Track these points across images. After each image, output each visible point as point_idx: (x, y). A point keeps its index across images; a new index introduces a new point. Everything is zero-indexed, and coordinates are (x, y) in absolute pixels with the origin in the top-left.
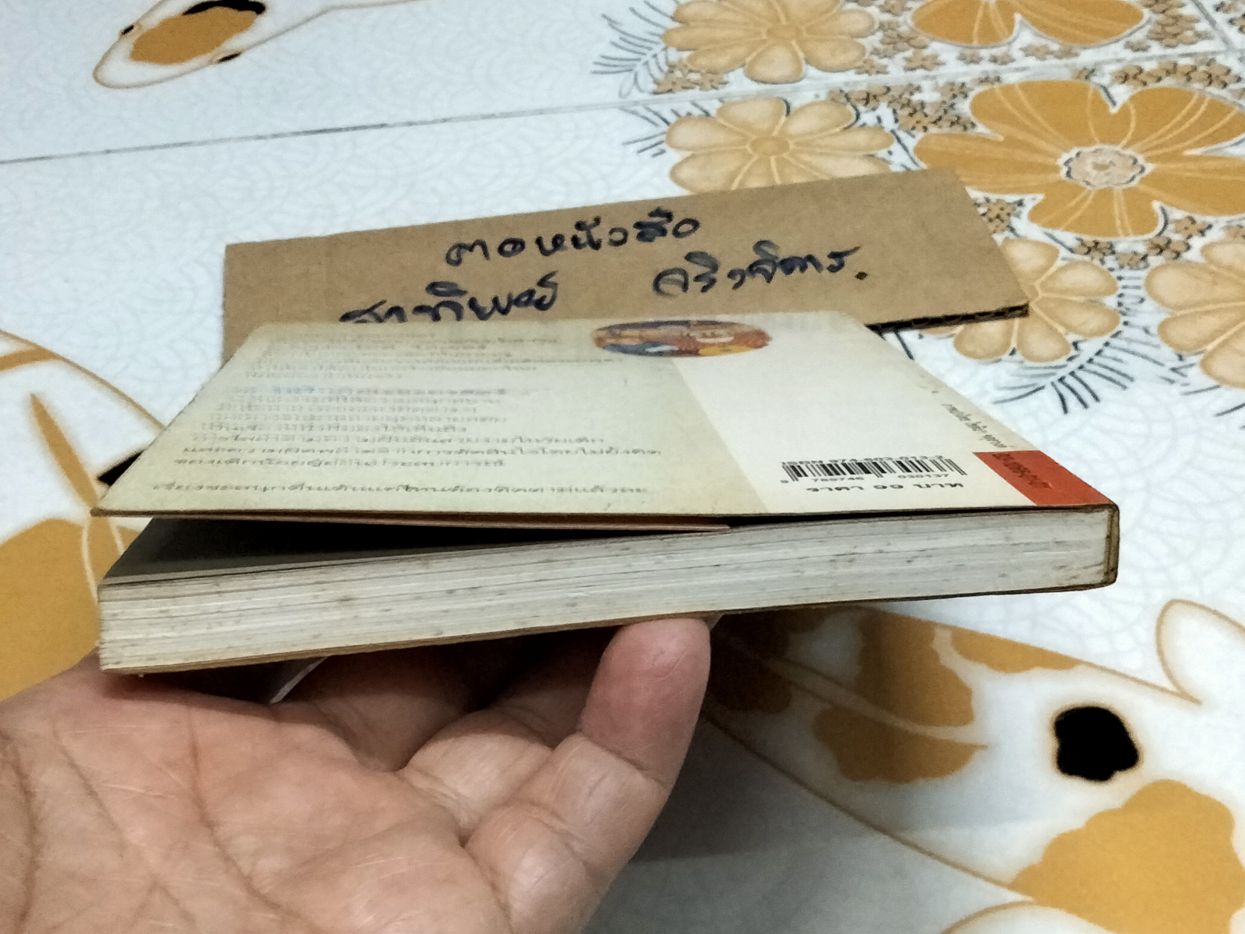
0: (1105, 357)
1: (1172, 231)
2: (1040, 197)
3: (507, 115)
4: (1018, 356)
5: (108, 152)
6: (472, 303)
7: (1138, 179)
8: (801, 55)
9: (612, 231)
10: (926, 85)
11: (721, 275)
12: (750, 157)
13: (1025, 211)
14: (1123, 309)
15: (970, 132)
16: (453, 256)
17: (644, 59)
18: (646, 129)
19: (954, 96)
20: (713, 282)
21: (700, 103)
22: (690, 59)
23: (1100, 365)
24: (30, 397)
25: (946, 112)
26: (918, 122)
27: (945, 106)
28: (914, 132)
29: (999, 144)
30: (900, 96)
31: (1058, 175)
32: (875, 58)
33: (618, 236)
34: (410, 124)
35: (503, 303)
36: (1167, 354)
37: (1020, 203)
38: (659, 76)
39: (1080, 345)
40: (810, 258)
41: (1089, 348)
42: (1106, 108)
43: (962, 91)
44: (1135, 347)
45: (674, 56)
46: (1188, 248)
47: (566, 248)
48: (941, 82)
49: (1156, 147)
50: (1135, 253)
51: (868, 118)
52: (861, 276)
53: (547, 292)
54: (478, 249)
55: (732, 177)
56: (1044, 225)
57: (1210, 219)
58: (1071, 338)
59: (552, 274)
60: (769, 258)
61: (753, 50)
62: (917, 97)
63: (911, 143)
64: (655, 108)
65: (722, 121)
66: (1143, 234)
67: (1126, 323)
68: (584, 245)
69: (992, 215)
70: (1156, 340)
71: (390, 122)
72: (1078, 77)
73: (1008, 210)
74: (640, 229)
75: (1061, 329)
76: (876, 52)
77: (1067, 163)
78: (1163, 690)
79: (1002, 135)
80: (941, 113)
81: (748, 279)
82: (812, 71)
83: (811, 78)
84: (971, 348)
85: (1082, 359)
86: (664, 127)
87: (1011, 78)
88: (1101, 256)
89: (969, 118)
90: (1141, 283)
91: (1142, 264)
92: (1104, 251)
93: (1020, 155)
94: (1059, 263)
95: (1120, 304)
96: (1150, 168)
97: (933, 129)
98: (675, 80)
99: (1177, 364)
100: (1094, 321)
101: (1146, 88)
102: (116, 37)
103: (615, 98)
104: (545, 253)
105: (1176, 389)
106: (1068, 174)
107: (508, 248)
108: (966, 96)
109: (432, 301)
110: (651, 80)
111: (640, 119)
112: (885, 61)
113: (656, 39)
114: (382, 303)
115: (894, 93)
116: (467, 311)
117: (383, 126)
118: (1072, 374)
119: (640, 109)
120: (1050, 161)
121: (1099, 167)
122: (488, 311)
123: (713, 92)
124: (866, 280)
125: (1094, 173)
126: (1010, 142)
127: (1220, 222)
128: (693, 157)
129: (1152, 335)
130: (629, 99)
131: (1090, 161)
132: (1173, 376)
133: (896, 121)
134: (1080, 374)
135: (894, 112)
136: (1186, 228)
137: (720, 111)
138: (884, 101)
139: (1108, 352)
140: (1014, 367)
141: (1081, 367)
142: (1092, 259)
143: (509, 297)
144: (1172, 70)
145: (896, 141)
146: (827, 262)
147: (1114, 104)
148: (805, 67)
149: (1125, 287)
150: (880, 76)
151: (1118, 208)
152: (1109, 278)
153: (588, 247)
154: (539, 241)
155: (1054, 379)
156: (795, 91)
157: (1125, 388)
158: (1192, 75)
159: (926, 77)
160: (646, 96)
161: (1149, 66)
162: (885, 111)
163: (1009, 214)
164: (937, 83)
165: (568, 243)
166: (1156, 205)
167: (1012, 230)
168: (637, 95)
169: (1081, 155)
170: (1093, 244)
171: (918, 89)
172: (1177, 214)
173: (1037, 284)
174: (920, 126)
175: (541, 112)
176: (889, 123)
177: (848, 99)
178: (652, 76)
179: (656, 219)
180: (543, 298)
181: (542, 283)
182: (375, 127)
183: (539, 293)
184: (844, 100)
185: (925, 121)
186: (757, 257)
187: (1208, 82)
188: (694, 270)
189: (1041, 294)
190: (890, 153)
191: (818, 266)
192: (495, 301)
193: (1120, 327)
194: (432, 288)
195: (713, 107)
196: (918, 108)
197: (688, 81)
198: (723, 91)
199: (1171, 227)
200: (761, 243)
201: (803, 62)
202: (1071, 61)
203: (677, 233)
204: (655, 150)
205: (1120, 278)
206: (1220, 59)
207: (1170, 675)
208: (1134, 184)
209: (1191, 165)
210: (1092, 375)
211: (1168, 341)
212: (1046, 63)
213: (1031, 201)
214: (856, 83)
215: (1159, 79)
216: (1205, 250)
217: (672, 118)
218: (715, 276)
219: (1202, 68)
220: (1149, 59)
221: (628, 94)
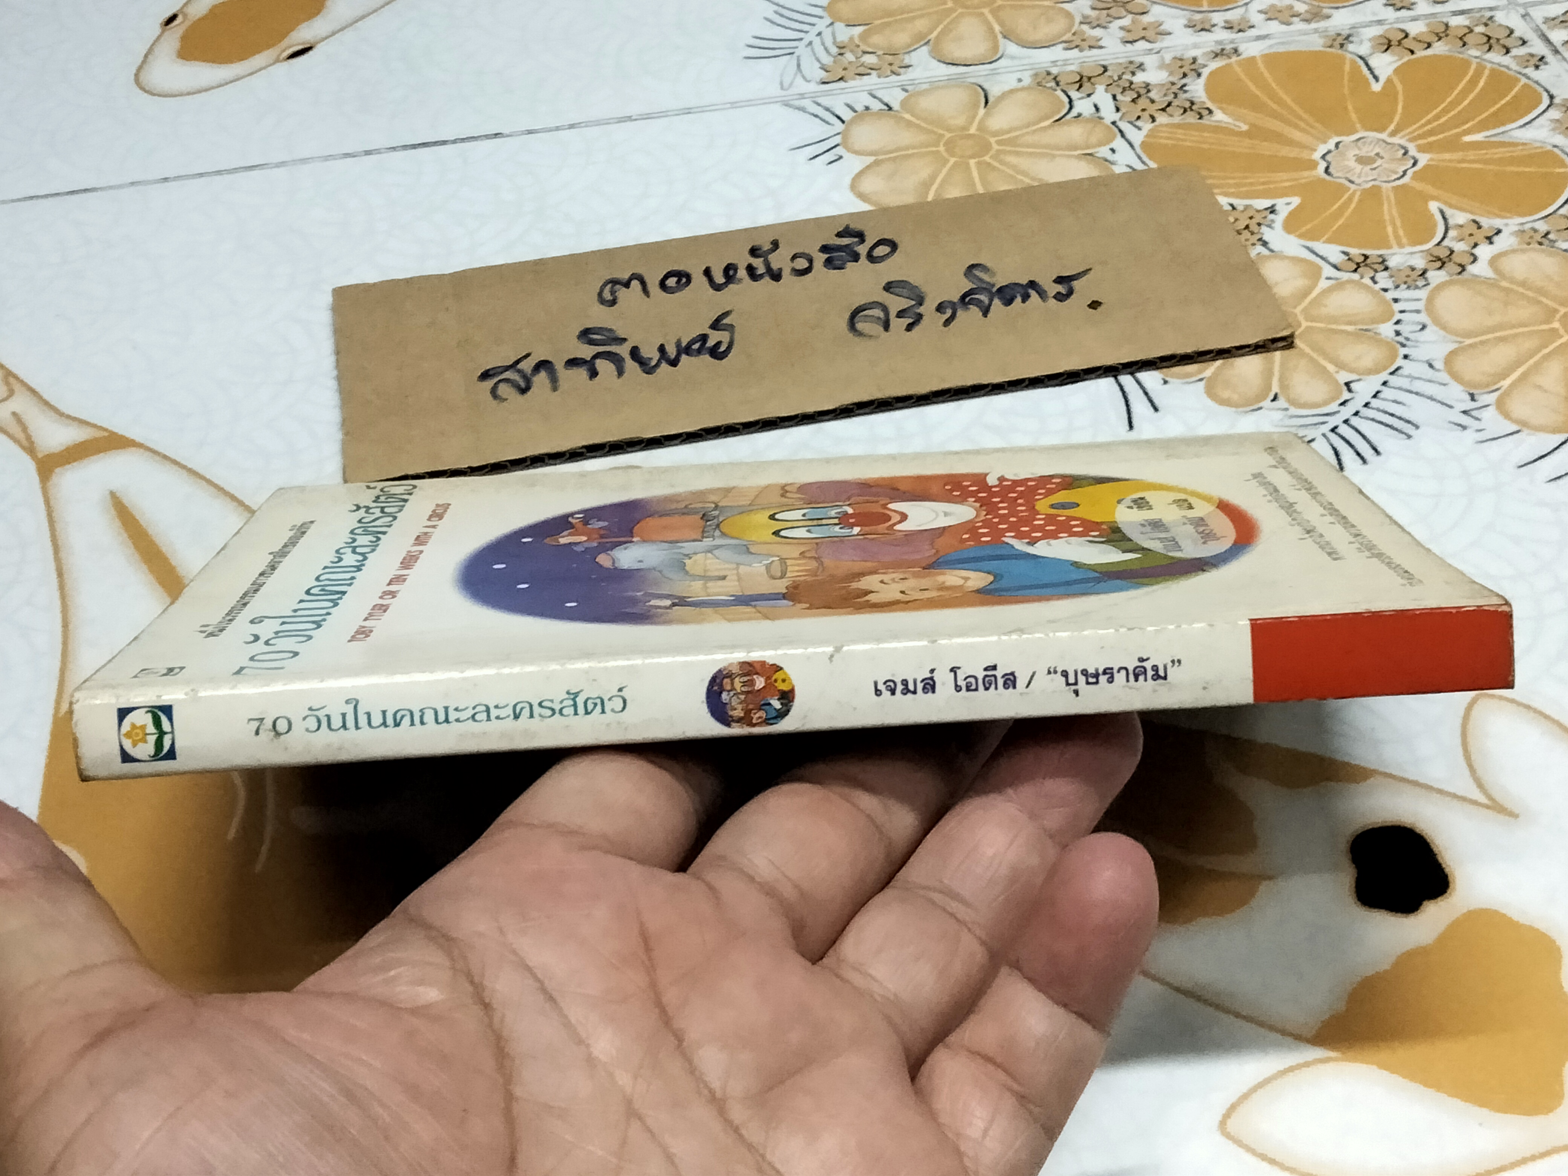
0: (1384, 399)
1: (1453, 239)
2: (1296, 201)
3: (647, 117)
4: (1282, 403)
5: (166, 180)
6: (635, 353)
7: (1410, 173)
8: (997, 28)
9: (794, 257)
10: (1150, 61)
11: (928, 309)
12: (946, 161)
13: (1279, 219)
14: (1399, 339)
15: (1205, 121)
16: (607, 295)
17: (807, 38)
18: (818, 130)
19: (1185, 75)
20: (919, 317)
21: (879, 94)
22: (863, 37)
23: (1378, 410)
24: (109, 497)
25: (1176, 95)
26: (1143, 110)
27: (1175, 89)
28: (1139, 123)
29: (1240, 134)
30: (1120, 78)
31: (1314, 173)
32: (1085, 27)
33: (802, 264)
34: (530, 132)
35: (672, 352)
36: (1456, 394)
37: (1272, 210)
38: (827, 60)
39: (1352, 385)
40: (1032, 284)
41: (1364, 389)
42: (1368, 84)
43: (1192, 68)
44: (1418, 386)
45: (844, 33)
46: (1475, 259)
47: (740, 280)
48: (1168, 57)
49: (1431, 133)
50: (1413, 269)
51: (1083, 106)
52: (1095, 305)
53: (723, 336)
54: (635, 284)
55: (926, 185)
56: (1300, 236)
57: (1498, 223)
58: (1343, 377)
59: (726, 314)
60: (984, 286)
61: (939, 22)
62: (1140, 78)
63: (1137, 137)
64: (825, 101)
65: (907, 116)
66: (1421, 243)
67: (1406, 357)
68: (761, 276)
69: (1241, 225)
70: (1444, 377)
71: (506, 131)
72: (1331, 46)
73: (1258, 218)
74: (827, 253)
75: (1331, 368)
76: (1086, 21)
77: (1323, 157)
78: (1475, 803)
79: (1245, 123)
80: (1170, 97)
81: (960, 313)
82: (1012, 48)
83: (1013, 58)
84: (1226, 394)
85: (1356, 404)
86: (839, 127)
87: (1251, 49)
88: (1372, 274)
89: (1204, 103)
90: (1420, 305)
91: (1421, 283)
92: (1376, 266)
93: (1267, 148)
94: (1323, 284)
95: (1398, 333)
96: (1424, 159)
97: (1162, 119)
98: (847, 65)
99: (1469, 405)
100: (1368, 355)
101: (1414, 56)
102: (158, 30)
103: (774, 90)
104: (717, 288)
105: (1470, 436)
106: (1327, 170)
107: (672, 282)
108: (1199, 75)
109: (586, 352)
110: (818, 65)
111: (808, 116)
112: (1098, 32)
113: (818, 11)
114: (527, 356)
115: (1113, 73)
116: (630, 365)
117: (496, 135)
118: (1346, 422)
119: (807, 103)
120: (1305, 155)
121: (1362, 160)
122: (653, 363)
123: (894, 78)
124: (1100, 309)
125: (1358, 168)
126: (1255, 132)
127: (1511, 225)
128: (877, 163)
129: (1438, 370)
130: (794, 90)
131: (1352, 153)
132: (1465, 420)
133: (1118, 110)
134: (1355, 421)
135: (1114, 97)
136: (1471, 235)
137: (904, 103)
138: (1101, 84)
139: (1387, 393)
140: (1278, 415)
141: (1356, 414)
142: (1362, 277)
143: (678, 344)
144: (1443, 32)
145: (1119, 135)
146: (1055, 289)
147: (1376, 78)
148: (1002, 41)
149: (1402, 312)
150: (1095, 51)
151: (1389, 211)
152: (1384, 301)
153: (767, 279)
154: (707, 272)
155: (1326, 429)
156: (994, 73)
157: (1409, 437)
158: (1468, 39)
159: (1150, 51)
160: (813, 87)
161: (1416, 29)
162: (1102, 96)
163: (1259, 224)
164: (1163, 58)
165: (742, 273)
166: (1434, 206)
167: (1265, 244)
168: (801, 86)
169: (1340, 146)
170: (1362, 258)
171: (1141, 67)
172: (1459, 218)
173: (1298, 310)
174: (1146, 115)
175: (688, 111)
176: (1108, 113)
177: (1058, 84)
178: (818, 60)
179: (845, 241)
180: (719, 344)
181: (716, 325)
182: (487, 137)
183: (714, 337)
184: (1053, 84)
185: (1152, 109)
186: (967, 285)
187: (1487, 47)
188: (896, 303)
189: (1305, 324)
190: (1113, 151)
191: (1042, 294)
192: (662, 349)
193: (1400, 362)
194: (585, 335)
195: (895, 98)
196: (1142, 91)
197: (862, 65)
198: (906, 76)
199: (1452, 233)
200: (972, 267)
201: (1000, 36)
202: (1322, 24)
203: (871, 258)
204: (830, 156)
205: (1396, 300)
206: (1501, 17)
207: (1480, 785)
208: (1406, 180)
209: (1471, 155)
210: (1370, 422)
211: (1456, 377)
212: (1291, 28)
213: (1286, 205)
214: (1066, 62)
215: (1429, 45)
216: (1493, 262)
217: (847, 115)
218: (921, 310)
219: (1480, 29)
220: (1414, 19)
221: (791, 84)
